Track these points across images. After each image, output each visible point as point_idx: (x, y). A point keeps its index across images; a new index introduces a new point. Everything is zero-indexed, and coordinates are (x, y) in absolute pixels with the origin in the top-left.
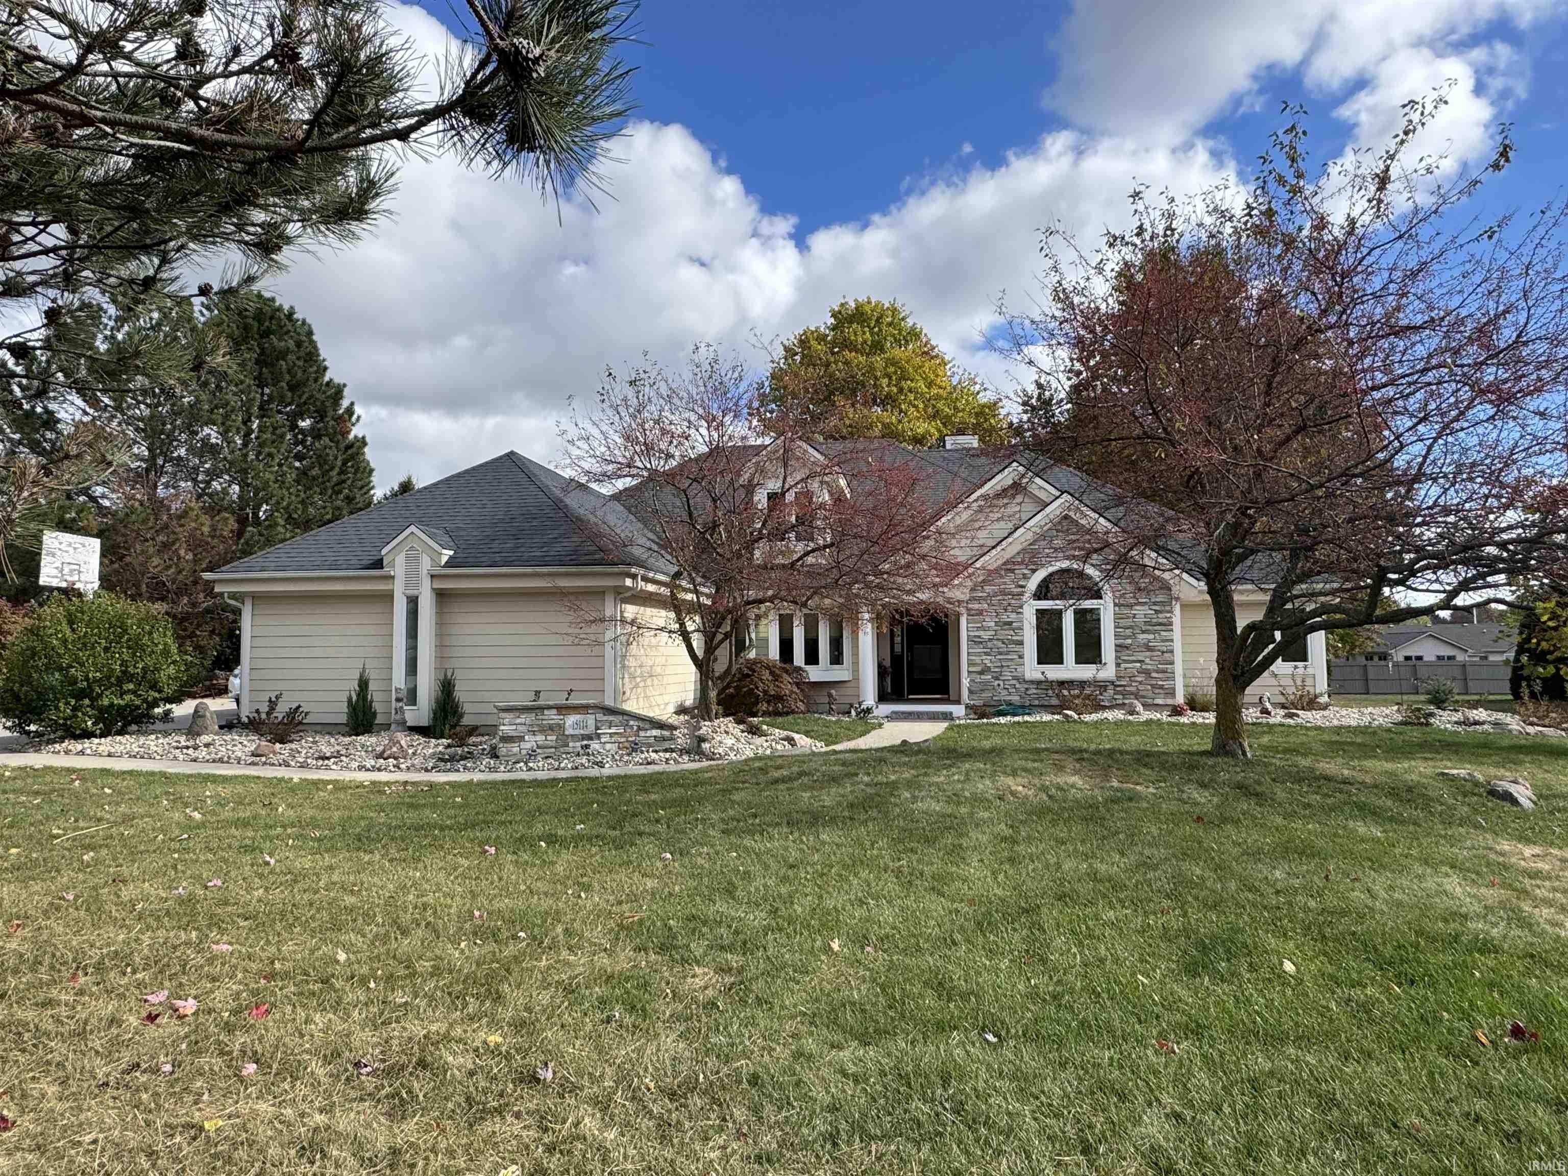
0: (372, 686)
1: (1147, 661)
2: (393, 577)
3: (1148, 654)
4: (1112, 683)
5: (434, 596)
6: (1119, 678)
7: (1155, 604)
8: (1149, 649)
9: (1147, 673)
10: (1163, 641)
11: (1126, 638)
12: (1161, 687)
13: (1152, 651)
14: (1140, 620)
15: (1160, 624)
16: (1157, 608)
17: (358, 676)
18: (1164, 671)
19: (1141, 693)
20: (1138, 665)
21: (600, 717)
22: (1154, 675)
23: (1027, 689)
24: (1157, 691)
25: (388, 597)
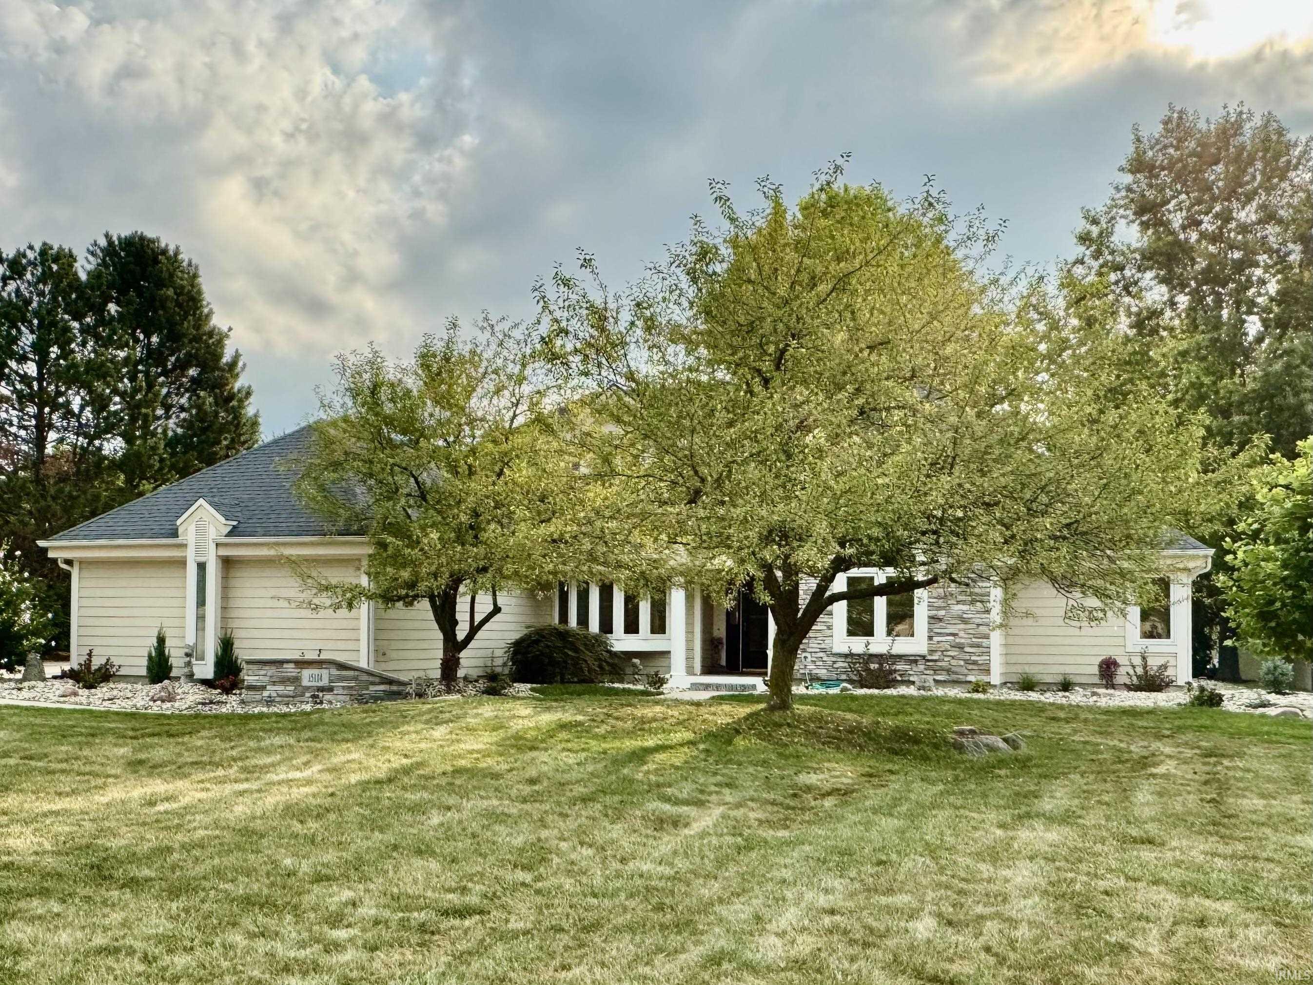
0: (168, 643)
1: (962, 634)
2: (185, 546)
3: (962, 626)
4: (924, 657)
5: (220, 562)
6: (931, 652)
8: (965, 621)
9: (960, 647)
10: (979, 613)
11: (939, 608)
12: (975, 663)
13: (967, 623)
17: (156, 634)
18: (978, 646)
19: (954, 669)
20: (952, 638)
21: (335, 672)
22: (967, 649)
23: (834, 662)
24: (970, 667)
25: (182, 563)
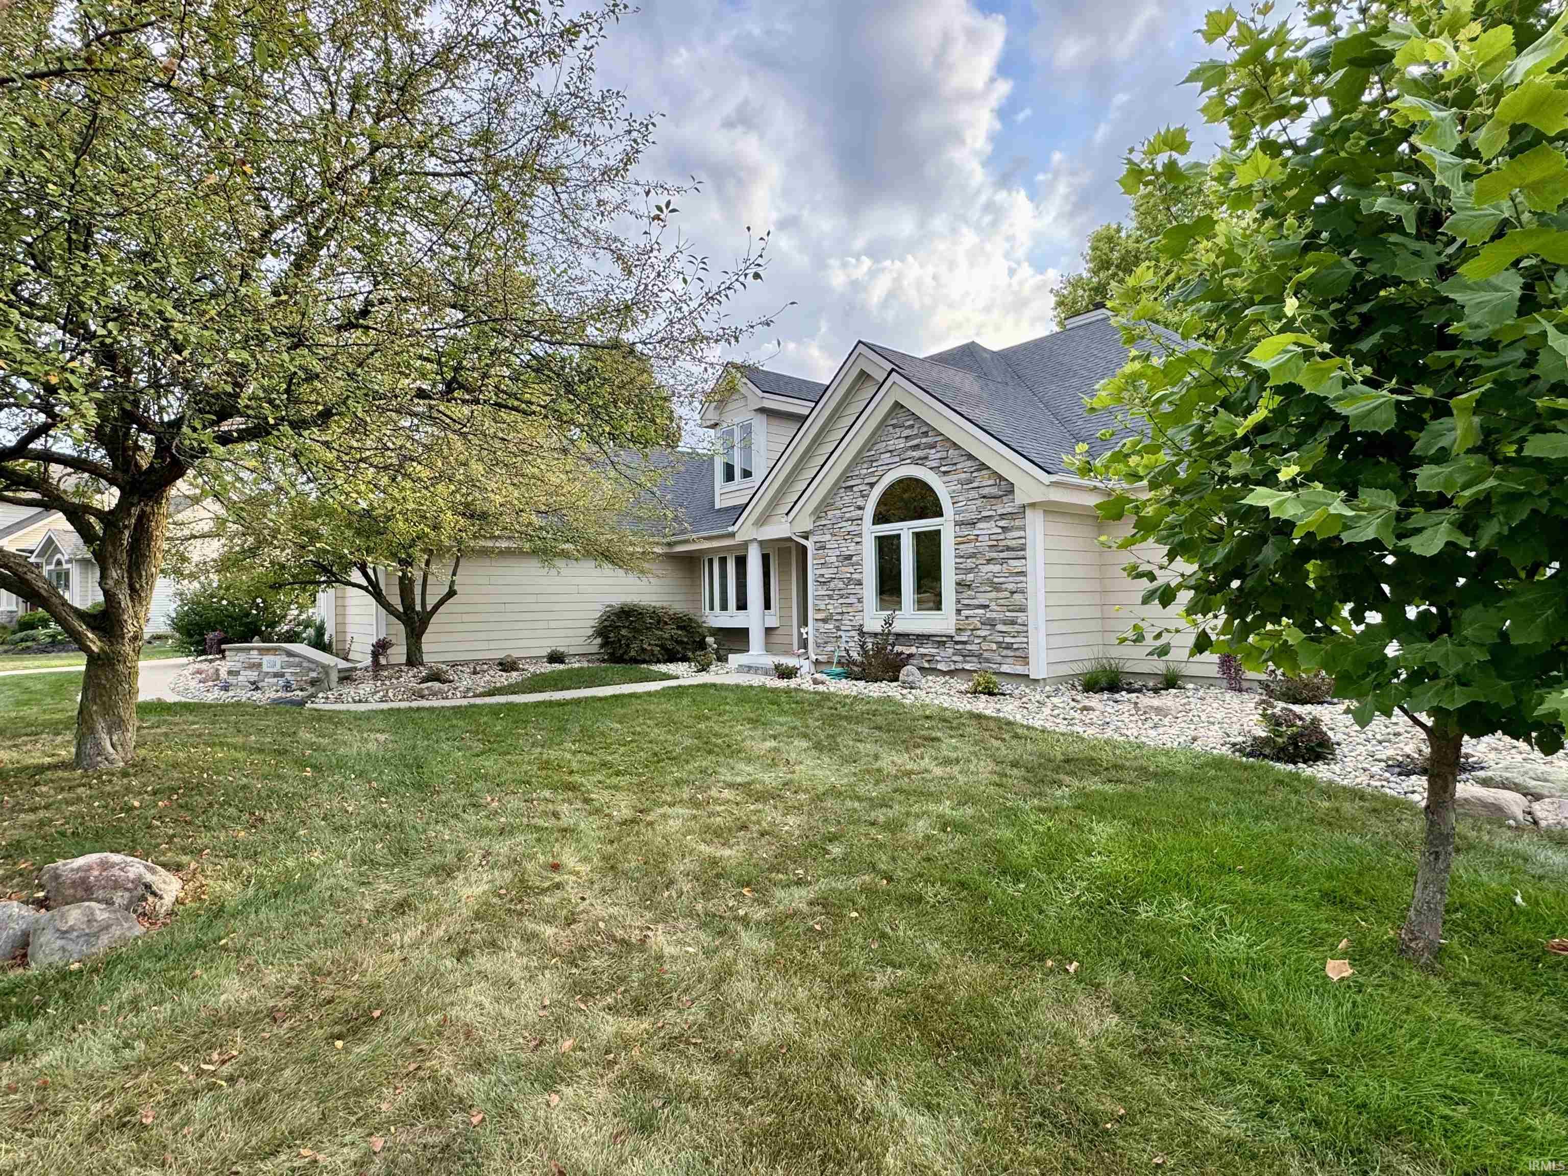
1: (993, 606)
3: (994, 595)
4: (951, 637)
6: (960, 631)
7: (1002, 516)
8: (997, 588)
9: (992, 624)
10: (1012, 574)
12: (1009, 646)
13: (998, 590)
14: (985, 542)
15: (1009, 549)
16: (1002, 523)
18: (1013, 623)
19: (986, 655)
20: (982, 611)
21: (285, 658)
22: (1000, 627)
24: (1005, 652)
